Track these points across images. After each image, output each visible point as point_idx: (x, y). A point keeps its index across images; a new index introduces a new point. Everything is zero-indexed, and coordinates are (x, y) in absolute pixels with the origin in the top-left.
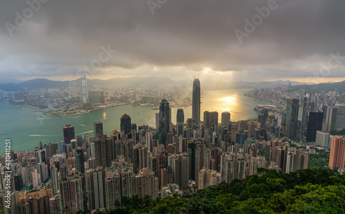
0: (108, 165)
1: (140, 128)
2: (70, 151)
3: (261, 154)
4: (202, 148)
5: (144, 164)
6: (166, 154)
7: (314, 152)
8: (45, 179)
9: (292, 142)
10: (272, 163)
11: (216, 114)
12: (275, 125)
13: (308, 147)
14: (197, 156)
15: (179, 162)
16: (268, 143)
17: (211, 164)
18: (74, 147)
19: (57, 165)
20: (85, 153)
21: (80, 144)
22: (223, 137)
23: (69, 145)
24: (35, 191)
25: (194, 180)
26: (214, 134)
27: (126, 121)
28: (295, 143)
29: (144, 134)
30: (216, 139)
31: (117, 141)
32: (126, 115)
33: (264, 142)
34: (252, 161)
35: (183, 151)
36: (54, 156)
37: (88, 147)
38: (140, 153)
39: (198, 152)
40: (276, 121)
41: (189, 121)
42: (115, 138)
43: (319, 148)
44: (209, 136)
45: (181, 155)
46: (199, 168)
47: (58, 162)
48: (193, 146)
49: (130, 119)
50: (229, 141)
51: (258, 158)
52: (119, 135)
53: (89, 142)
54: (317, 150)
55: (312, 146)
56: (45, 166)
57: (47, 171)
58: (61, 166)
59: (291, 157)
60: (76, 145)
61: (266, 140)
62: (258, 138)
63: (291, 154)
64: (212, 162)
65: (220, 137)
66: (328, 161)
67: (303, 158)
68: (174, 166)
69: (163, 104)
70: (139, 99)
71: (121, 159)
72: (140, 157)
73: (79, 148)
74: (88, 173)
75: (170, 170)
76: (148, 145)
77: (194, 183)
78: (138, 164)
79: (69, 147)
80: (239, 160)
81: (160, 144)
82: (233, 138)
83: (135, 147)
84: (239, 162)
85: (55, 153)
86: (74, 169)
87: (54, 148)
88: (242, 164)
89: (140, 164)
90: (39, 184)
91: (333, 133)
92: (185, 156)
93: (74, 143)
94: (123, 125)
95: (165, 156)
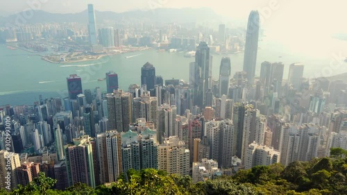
0: (125, 129)
1: (167, 83)
2: (78, 109)
4: (254, 115)
5: (171, 131)
6: (202, 120)
8: (48, 142)
14: (247, 125)
15: (219, 133)
17: (266, 137)
18: (82, 104)
19: (62, 125)
20: (96, 113)
21: (89, 102)
23: (76, 101)
24: (37, 155)
25: (240, 157)
26: (275, 95)
27: (148, 73)
29: (172, 91)
30: (277, 103)
31: (136, 99)
32: (147, 64)
34: (331, 138)
35: (226, 117)
36: (58, 114)
37: (99, 104)
39: (247, 119)
41: (239, 75)
42: (134, 95)
45: (223, 122)
46: (247, 141)
47: (63, 122)
48: (240, 111)
49: (153, 70)
52: (139, 91)
53: (100, 98)
56: (47, 126)
57: (50, 132)
58: (67, 127)
60: (84, 101)
64: (268, 135)
65: (283, 99)
68: (212, 136)
70: (166, 41)
71: (142, 122)
72: (166, 122)
73: (88, 106)
74: (100, 138)
75: (206, 141)
76: (178, 106)
77: (239, 161)
78: (164, 131)
79: (76, 104)
80: (311, 134)
81: (194, 105)
83: (159, 109)
84: (310, 137)
85: (59, 110)
86: (83, 132)
87: (57, 105)
88: (314, 140)
89: (166, 131)
90: (41, 147)
92: (228, 124)
93: (81, 98)
94: (145, 78)
95: (200, 122)
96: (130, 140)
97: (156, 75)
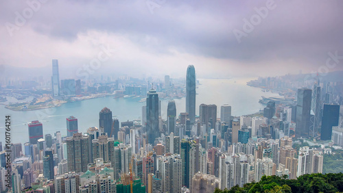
0: (84, 169)
1: (123, 125)
2: (37, 153)
3: (268, 154)
4: (197, 149)
6: (155, 156)
7: (330, 152)
9: (305, 141)
10: (281, 165)
11: (214, 107)
12: (284, 119)
13: (323, 146)
14: (192, 158)
15: (170, 166)
16: (276, 142)
17: (208, 167)
18: (42, 148)
19: (21, 170)
20: (55, 156)
21: (49, 146)
22: (223, 134)
23: (36, 145)
25: (188, 187)
26: (212, 131)
27: (106, 116)
28: (307, 141)
29: (128, 132)
30: (214, 137)
31: (95, 140)
32: (106, 109)
33: (271, 141)
34: (257, 163)
35: (175, 152)
36: (17, 160)
37: (59, 147)
38: (122, 155)
39: (192, 152)
40: (285, 115)
41: (182, 116)
42: (92, 137)
43: (336, 148)
44: (206, 135)
45: (173, 156)
46: (193, 172)
47: (21, 167)
48: (186, 146)
49: (111, 113)
50: (230, 139)
51: (264, 159)
52: (97, 133)
53: (60, 142)
54: (333, 150)
55: (327, 145)
58: (26, 172)
59: (303, 159)
60: (45, 145)
61: (274, 138)
62: (264, 136)
63: (302, 155)
64: (210, 166)
65: (219, 134)
67: (317, 159)
68: (164, 170)
69: (151, 96)
70: (122, 89)
71: (99, 162)
72: (123, 161)
73: (48, 149)
74: (58, 180)
75: (158, 175)
76: (132, 145)
77: (188, 191)
78: (120, 168)
79: (36, 149)
80: (242, 162)
81: (147, 143)
82: (235, 135)
83: (116, 148)
84: (242, 164)
85: (18, 155)
86: (41, 175)
87: (17, 150)
88: (245, 167)
89: (123, 169)
92: (177, 158)
93: (41, 143)
94: (102, 121)
95: (153, 159)
96: (88, 180)
97: (113, 118)
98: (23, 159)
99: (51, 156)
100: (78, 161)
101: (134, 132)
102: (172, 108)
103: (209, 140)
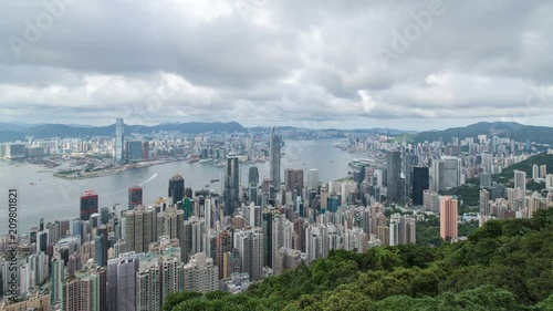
0: (145, 249)
1: (197, 194)
2: (89, 231)
3: (358, 224)
4: (281, 220)
5: (199, 247)
6: (232, 231)
7: (423, 218)
8: (41, 280)
10: (372, 236)
11: (301, 173)
12: (375, 184)
13: (415, 212)
14: (275, 231)
15: (249, 243)
16: (367, 209)
17: (293, 241)
18: (95, 225)
19: (65, 255)
20: (111, 235)
21: (105, 221)
22: (310, 202)
23: (88, 222)
24: (22, 300)
25: (271, 267)
26: (299, 198)
27: (177, 188)
28: (399, 207)
29: (202, 202)
30: (301, 206)
31: (161, 214)
32: (177, 176)
33: (361, 208)
35: (256, 225)
36: (62, 240)
37: (117, 223)
38: (194, 231)
39: (275, 225)
40: (375, 179)
41: (266, 182)
42: (158, 210)
43: (428, 213)
44: (292, 203)
45: (253, 230)
46: (277, 247)
47: (67, 250)
48: (269, 217)
49: (183, 181)
50: (318, 208)
51: (354, 230)
52: (165, 205)
53: (119, 217)
54: (426, 216)
55: (419, 210)
56: (43, 257)
57: (47, 266)
58: (72, 257)
59: (395, 227)
60: (99, 222)
61: (365, 206)
62: (355, 203)
63: (394, 222)
64: (295, 239)
65: (306, 203)
66: (439, 230)
67: (409, 227)
68: (242, 248)
69: (230, 160)
71: (164, 240)
72: (194, 237)
73: (103, 227)
75: (236, 253)
76: (207, 220)
77: (270, 271)
78: (191, 247)
79: (88, 226)
80: (330, 233)
81: (224, 215)
82: (324, 204)
83: (186, 223)
84: (331, 236)
85: (63, 235)
86: (91, 260)
87: (63, 229)
88: (334, 239)
90: (31, 288)
91: (442, 193)
92: (257, 233)
93: (95, 219)
94: (173, 191)
95: (230, 234)
96: (148, 264)
98: (71, 240)
99: (106, 235)
100: (139, 240)
101: (209, 202)
102: (254, 175)
103: (295, 209)
